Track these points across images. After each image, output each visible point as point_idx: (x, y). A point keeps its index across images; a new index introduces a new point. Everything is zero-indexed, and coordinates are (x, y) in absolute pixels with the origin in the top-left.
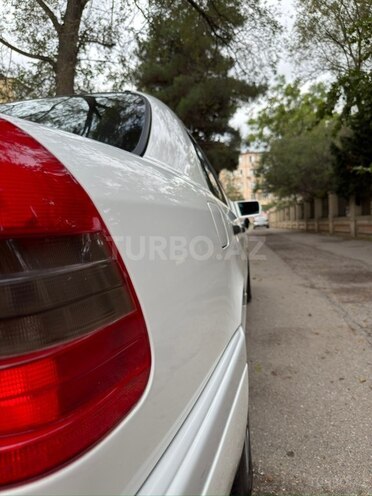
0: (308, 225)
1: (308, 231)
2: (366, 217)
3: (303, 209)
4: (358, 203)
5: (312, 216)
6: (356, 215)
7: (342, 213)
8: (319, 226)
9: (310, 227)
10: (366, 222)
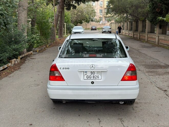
0: (134, 35)
1: (133, 39)
2: (164, 35)
3: (132, 25)
4: (160, 27)
5: (137, 30)
6: (159, 34)
7: (152, 31)
8: (140, 36)
9: (135, 36)
10: (163, 38)
